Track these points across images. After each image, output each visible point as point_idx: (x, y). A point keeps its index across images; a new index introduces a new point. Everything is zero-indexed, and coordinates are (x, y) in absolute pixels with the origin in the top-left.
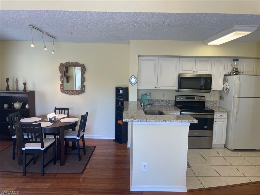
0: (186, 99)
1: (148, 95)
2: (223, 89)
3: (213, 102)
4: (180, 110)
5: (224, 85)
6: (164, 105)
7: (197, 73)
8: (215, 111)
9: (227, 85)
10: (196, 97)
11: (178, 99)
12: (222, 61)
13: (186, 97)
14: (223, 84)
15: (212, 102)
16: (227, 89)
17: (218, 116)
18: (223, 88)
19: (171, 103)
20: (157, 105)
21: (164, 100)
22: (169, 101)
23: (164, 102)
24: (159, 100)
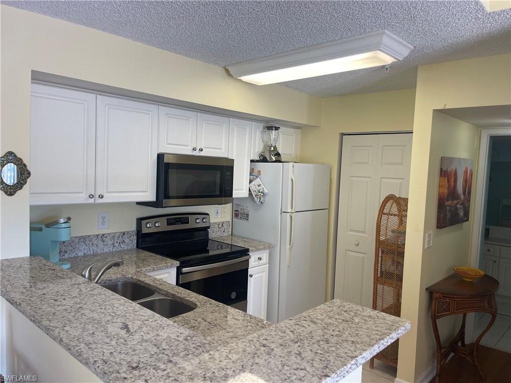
0: (168, 224)
1: (64, 226)
2: (250, 194)
3: (222, 226)
4: (177, 263)
5: (253, 183)
6: (106, 250)
7: (202, 154)
8: (251, 249)
9: (259, 186)
10: (190, 216)
11: (149, 228)
12: (248, 128)
13: (167, 219)
14: (250, 182)
15: (220, 226)
16: (262, 193)
17: (254, 262)
18: (250, 190)
19: (127, 241)
20: (82, 254)
21: (105, 236)
22: (121, 237)
23: (105, 243)
24: (89, 236)
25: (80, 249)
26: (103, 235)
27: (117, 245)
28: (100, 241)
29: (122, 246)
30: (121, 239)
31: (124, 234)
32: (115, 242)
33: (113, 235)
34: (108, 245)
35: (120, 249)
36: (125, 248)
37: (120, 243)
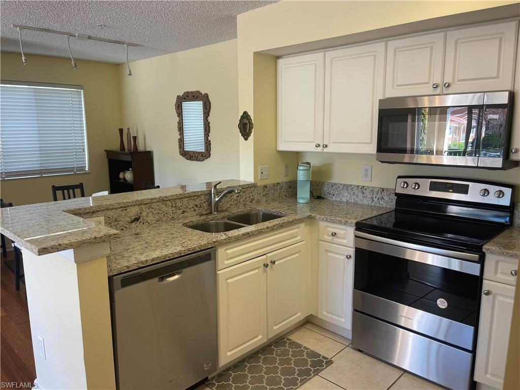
0: (431, 188)
6: (365, 202)
10: (471, 184)
13: (431, 182)
17: (503, 274)
19: (386, 198)
20: (346, 201)
21: (365, 188)
22: (379, 192)
23: (365, 195)
24: (351, 185)
25: (344, 195)
26: (363, 187)
27: (376, 200)
28: (360, 192)
29: (381, 203)
30: (379, 195)
31: (383, 191)
32: (374, 197)
33: (372, 189)
34: (368, 197)
35: (378, 205)
36: (384, 205)
37: (378, 199)
